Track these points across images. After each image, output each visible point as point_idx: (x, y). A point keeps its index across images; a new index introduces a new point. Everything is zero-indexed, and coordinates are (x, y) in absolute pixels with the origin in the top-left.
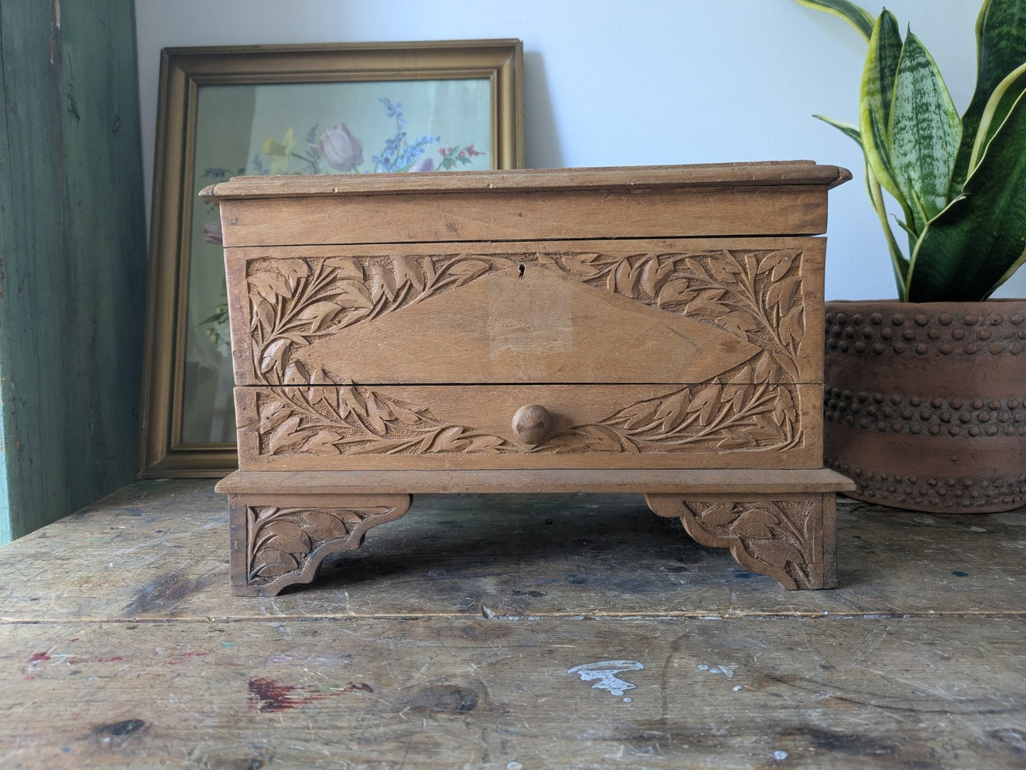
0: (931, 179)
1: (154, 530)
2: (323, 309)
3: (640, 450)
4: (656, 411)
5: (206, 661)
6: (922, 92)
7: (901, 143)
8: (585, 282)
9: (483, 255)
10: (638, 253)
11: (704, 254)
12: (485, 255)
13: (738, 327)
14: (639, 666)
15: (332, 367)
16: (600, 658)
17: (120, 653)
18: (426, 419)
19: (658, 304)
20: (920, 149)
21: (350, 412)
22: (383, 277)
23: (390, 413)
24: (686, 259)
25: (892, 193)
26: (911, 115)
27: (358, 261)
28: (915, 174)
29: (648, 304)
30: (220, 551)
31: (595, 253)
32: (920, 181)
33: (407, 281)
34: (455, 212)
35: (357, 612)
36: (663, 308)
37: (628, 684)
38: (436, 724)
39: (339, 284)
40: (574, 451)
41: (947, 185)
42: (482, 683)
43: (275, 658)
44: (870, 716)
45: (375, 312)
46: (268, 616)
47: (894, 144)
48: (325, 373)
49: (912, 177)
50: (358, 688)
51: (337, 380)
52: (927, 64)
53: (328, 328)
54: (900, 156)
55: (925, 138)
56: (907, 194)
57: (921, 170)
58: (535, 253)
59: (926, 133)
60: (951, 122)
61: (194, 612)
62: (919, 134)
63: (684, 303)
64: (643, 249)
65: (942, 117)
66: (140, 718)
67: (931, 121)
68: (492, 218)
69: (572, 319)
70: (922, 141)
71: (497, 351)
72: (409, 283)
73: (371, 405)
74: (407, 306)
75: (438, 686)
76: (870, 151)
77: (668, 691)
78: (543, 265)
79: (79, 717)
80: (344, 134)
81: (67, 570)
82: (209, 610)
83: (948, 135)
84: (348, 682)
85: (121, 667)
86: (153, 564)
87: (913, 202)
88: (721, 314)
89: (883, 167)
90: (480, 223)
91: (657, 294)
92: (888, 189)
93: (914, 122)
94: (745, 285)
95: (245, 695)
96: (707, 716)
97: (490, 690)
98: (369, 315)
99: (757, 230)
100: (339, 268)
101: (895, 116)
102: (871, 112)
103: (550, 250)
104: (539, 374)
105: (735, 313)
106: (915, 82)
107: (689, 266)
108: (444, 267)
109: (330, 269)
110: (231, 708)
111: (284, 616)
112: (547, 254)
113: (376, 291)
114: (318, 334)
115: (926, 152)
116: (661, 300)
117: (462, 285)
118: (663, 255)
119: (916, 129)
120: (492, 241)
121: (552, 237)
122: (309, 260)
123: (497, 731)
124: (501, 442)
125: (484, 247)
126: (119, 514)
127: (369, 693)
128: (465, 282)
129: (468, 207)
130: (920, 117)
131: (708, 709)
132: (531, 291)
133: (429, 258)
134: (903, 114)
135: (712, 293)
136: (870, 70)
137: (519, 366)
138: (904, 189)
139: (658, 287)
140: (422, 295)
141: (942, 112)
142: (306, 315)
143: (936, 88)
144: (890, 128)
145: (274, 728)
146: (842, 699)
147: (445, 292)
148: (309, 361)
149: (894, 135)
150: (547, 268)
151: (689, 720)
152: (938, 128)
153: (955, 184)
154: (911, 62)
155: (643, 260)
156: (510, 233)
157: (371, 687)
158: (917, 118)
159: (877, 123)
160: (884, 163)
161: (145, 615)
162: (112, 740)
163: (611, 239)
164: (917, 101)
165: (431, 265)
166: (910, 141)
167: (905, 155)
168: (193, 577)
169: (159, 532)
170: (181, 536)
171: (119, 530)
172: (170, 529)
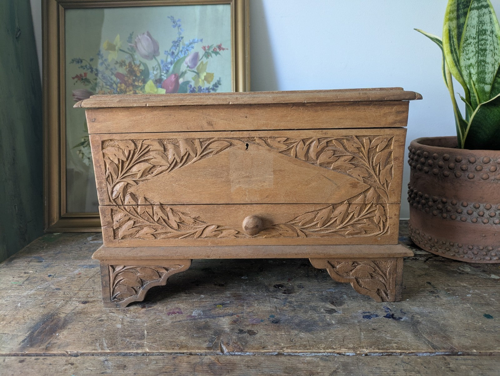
0: (483, 74)
1: (46, 274)
2: (143, 166)
3: (306, 236)
4: (315, 217)
6: (483, 23)
7: (467, 52)
8: (280, 152)
9: (226, 138)
10: (308, 137)
11: (342, 137)
12: (228, 138)
13: (359, 175)
15: (149, 196)
18: (198, 222)
19: (318, 163)
20: (478, 57)
21: (159, 218)
22: (174, 149)
23: (180, 219)
24: (333, 141)
25: (459, 81)
26: (475, 36)
27: (161, 142)
28: (474, 71)
29: (313, 164)
31: (285, 137)
32: (476, 75)
33: (187, 152)
34: (211, 116)
36: (320, 166)
39: (151, 153)
40: (273, 236)
41: (493, 79)
45: (170, 168)
47: (463, 52)
48: (146, 199)
49: (472, 73)
51: (152, 202)
52: (487, 6)
53: (146, 176)
54: (466, 59)
55: (482, 50)
56: (468, 82)
57: (478, 69)
58: (254, 137)
59: (483, 47)
62: (478, 47)
63: (331, 163)
64: (311, 135)
65: (494, 39)
67: (487, 40)
68: (231, 119)
69: (273, 171)
70: (480, 52)
71: (234, 188)
72: (188, 153)
73: (170, 214)
74: (187, 165)
76: (447, 55)
78: (258, 144)
80: (148, 37)
83: (496, 49)
86: (42, 304)
87: (471, 87)
88: (350, 168)
89: (455, 64)
90: (225, 121)
91: (317, 158)
92: (456, 78)
93: (477, 40)
94: (363, 154)
98: (167, 169)
99: (371, 125)
100: (151, 145)
101: (465, 36)
102: (450, 31)
103: (262, 136)
104: (257, 199)
105: (358, 168)
106: (479, 16)
107: (335, 144)
108: (206, 145)
109: (146, 146)
112: (260, 138)
113: (171, 157)
114: (141, 179)
115: (482, 58)
116: (319, 161)
117: (216, 154)
118: (321, 138)
119: (477, 44)
120: (232, 131)
121: (263, 129)
122: (135, 141)
124: (237, 232)
125: (227, 134)
128: (217, 152)
129: (218, 113)
130: (480, 37)
132: (252, 157)
133: (198, 140)
134: (470, 35)
135: (346, 158)
136: (451, 5)
137: (246, 195)
138: (466, 79)
139: (318, 155)
140: (195, 159)
141: (494, 35)
142: (135, 169)
143: (492, 21)
144: (462, 43)
147: (207, 158)
148: (137, 194)
149: (464, 47)
150: (260, 145)
152: (491, 45)
153: (497, 78)
154: (478, 4)
155: (310, 141)
156: (241, 127)
158: (478, 38)
159: (453, 38)
160: (455, 62)
163: (294, 130)
164: (480, 28)
165: (199, 143)
167: (469, 59)
168: (62, 316)
169: (49, 276)
170: (61, 279)
171: (28, 274)
172: (56, 274)
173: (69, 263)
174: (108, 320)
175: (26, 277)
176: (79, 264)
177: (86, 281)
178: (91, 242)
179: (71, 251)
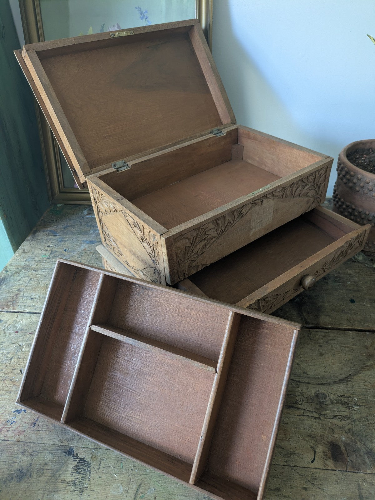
1: (63, 249)
126: (48, 235)
169: (65, 250)
170: (74, 254)
171: (51, 248)
172: (69, 249)
173: (76, 238)
175: (50, 251)
176: (83, 240)
177: (91, 256)
178: (87, 216)
179: (74, 225)
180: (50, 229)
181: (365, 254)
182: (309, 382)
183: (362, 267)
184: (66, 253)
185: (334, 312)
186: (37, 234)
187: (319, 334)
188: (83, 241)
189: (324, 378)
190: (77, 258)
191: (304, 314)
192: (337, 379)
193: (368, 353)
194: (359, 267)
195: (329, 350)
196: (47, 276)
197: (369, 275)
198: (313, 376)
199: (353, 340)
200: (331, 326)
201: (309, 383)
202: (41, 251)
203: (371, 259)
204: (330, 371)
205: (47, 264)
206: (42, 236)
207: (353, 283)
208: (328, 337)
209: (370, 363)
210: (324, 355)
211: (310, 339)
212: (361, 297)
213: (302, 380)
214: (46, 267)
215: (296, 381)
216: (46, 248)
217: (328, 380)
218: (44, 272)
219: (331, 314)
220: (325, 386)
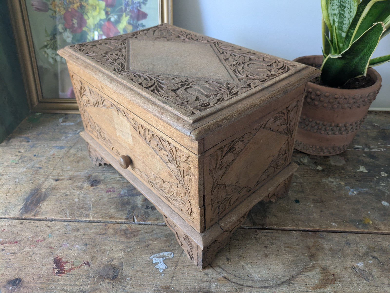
0: (342, 24)
1: (33, 154)
5: (43, 245)
7: (333, 4)
14: (172, 255)
16: (162, 250)
17: (18, 239)
20: (340, 10)
28: (336, 19)
30: (54, 171)
32: (338, 23)
35: (93, 217)
37: (166, 266)
38: (104, 285)
41: (348, 29)
42: (122, 263)
43: (64, 244)
44: (229, 287)
45: (94, 105)
46: (65, 218)
47: (330, 4)
50: (86, 264)
54: (332, 10)
55: (343, 6)
57: (339, 19)
59: (344, 4)
60: (354, 4)
61: (42, 214)
62: (341, 3)
66: (21, 277)
70: (341, 7)
75: (109, 264)
77: (176, 271)
79: (3, 275)
81: (3, 183)
82: (46, 213)
83: (352, 8)
84: (83, 260)
85: (17, 247)
86: (31, 180)
95: (53, 266)
96: (183, 285)
97: (124, 268)
110: (47, 272)
111: (69, 218)
115: (342, 12)
123: (120, 290)
126: (22, 141)
127: (88, 267)
131: (184, 280)
145: (58, 284)
146: (225, 278)
151: (177, 287)
153: (350, 30)
157: (90, 263)
161: (26, 215)
162: (12, 288)
166: (337, 5)
167: (334, 10)
168: (43, 190)
169: (35, 155)
170: (42, 159)
171: (22, 153)
172: (38, 154)
173: (47, 144)
174: (70, 195)
175: (20, 156)
176: (53, 145)
177: (58, 161)
178: (62, 124)
179: (48, 132)
180: (24, 136)
181: (309, 157)
182: (253, 285)
183: (306, 169)
184: (35, 158)
185: (280, 212)
186: (12, 140)
187: (265, 234)
188: (54, 147)
189: (267, 280)
190: (45, 162)
191: (252, 214)
192: (279, 282)
193: (311, 253)
194: (304, 169)
195: (274, 251)
196: (11, 181)
197: (313, 177)
198: (256, 279)
199: (296, 240)
200: (277, 226)
201: (252, 287)
202: (12, 156)
203: (314, 161)
204: (273, 273)
205: (15, 168)
206: (15, 142)
207: (298, 184)
208: (273, 238)
209: (312, 264)
210: (269, 256)
211: (257, 240)
212: (305, 197)
213: (246, 283)
214: (12, 171)
215: (240, 284)
216: (17, 154)
217: (271, 283)
218: (9, 176)
219: (277, 215)
220: (268, 289)
